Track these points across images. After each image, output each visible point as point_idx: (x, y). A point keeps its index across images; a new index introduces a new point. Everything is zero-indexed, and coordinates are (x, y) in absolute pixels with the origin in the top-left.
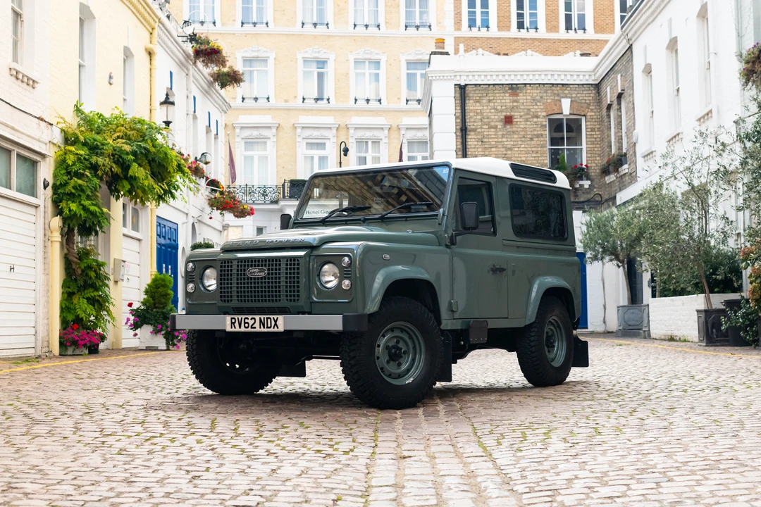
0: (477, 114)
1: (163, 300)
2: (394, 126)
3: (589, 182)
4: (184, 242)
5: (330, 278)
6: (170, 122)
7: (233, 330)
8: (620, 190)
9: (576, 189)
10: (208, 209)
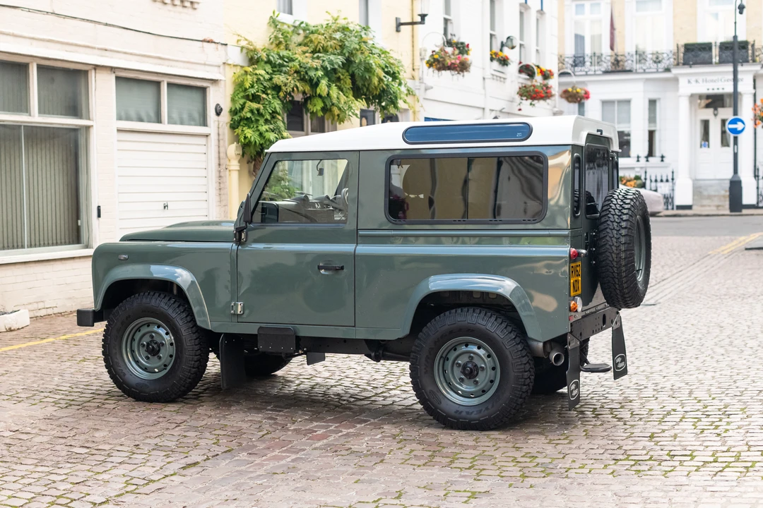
10: (517, 98)
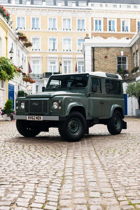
0: (98, 55)
1: (10, 107)
2: (75, 57)
3: (128, 75)
4: (16, 91)
5: (55, 106)
6: (12, 58)
7: (29, 120)
8: (137, 77)
9: (125, 76)
10: (23, 81)
